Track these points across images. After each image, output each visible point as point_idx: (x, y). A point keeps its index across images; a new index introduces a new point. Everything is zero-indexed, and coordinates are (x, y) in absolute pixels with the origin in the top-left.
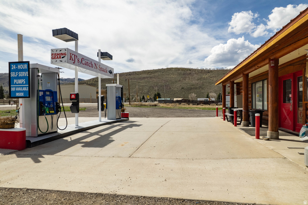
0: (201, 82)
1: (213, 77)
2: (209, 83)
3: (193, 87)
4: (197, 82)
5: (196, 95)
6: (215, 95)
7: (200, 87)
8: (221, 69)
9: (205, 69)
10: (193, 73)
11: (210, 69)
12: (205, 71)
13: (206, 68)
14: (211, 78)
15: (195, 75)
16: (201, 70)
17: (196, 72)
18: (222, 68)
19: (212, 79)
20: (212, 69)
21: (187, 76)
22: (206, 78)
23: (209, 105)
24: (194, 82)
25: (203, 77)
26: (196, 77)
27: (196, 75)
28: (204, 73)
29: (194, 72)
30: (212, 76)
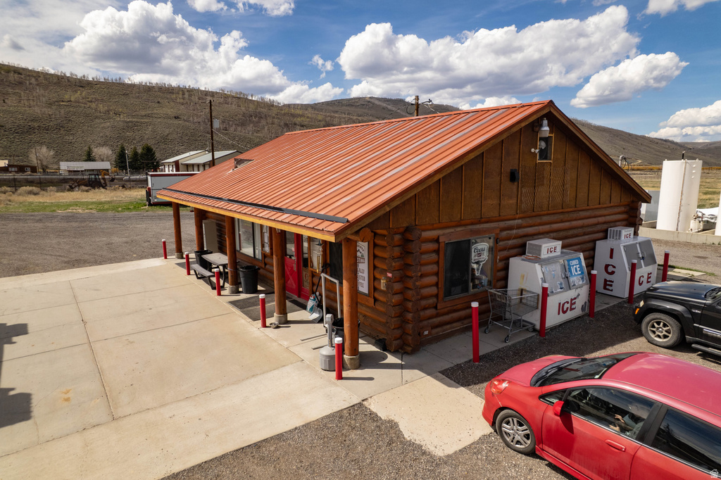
0: (62, 111)
1: (97, 100)
2: (87, 116)
3: (36, 125)
4: (48, 111)
5: (52, 153)
6: (110, 152)
7: (59, 127)
8: (116, 80)
9: (68, 75)
10: (30, 84)
11: (84, 76)
12: (68, 80)
13: (71, 74)
14: (91, 102)
15: (39, 91)
16: (57, 76)
17: (41, 79)
18: (120, 79)
19: (93, 105)
20: (91, 79)
21: (10, 90)
22: (76, 102)
23: (104, 187)
24: (37, 110)
25: (67, 97)
26: (44, 96)
27: (42, 92)
28: (66, 86)
29: (33, 80)
30: (93, 96)
